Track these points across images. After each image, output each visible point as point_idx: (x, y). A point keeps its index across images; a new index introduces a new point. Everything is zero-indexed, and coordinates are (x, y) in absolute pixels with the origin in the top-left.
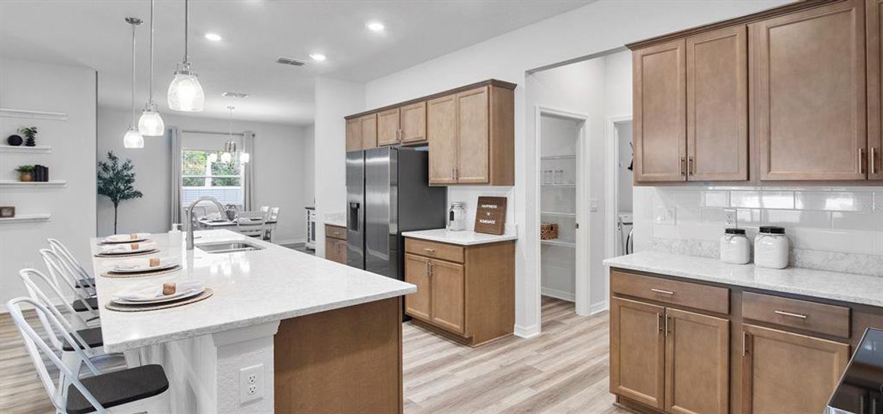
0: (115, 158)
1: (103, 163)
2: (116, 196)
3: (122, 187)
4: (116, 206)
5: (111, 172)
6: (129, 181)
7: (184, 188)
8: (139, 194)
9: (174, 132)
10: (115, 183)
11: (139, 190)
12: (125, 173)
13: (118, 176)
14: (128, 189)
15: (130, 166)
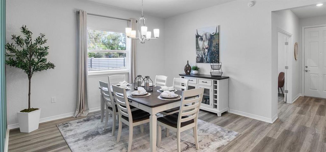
0: (28, 32)
1: (17, 36)
2: (30, 68)
3: (36, 60)
4: (30, 77)
5: (25, 44)
6: (42, 54)
8: (51, 66)
10: (28, 56)
11: (51, 62)
12: (39, 46)
13: (32, 50)
14: (41, 62)
15: (43, 39)
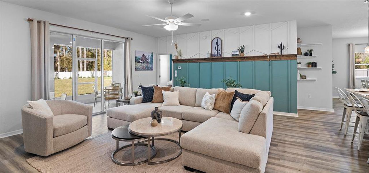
7: (356, 70)
8: (335, 72)
9: (351, 45)
